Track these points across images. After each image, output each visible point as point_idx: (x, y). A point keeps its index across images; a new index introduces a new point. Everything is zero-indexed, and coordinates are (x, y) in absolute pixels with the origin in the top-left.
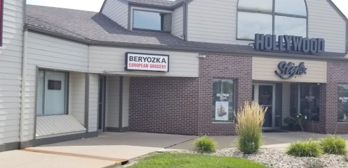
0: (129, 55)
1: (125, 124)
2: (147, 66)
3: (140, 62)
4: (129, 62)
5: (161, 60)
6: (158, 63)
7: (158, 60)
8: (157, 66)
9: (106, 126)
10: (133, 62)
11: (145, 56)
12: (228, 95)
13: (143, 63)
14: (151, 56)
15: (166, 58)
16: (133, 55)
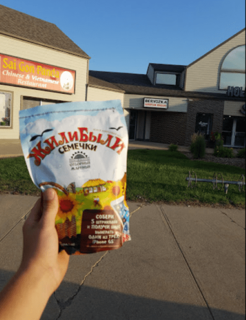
0: (145, 99)
1: (147, 137)
2: (155, 105)
3: (151, 103)
4: (145, 103)
5: (164, 102)
6: (162, 104)
7: (162, 102)
8: (161, 105)
9: (137, 138)
10: (147, 103)
11: (154, 100)
12: (206, 124)
13: (153, 103)
14: (158, 100)
15: (166, 101)
16: (148, 99)
